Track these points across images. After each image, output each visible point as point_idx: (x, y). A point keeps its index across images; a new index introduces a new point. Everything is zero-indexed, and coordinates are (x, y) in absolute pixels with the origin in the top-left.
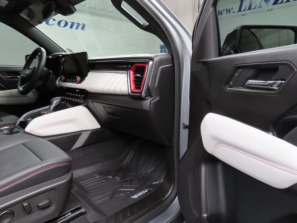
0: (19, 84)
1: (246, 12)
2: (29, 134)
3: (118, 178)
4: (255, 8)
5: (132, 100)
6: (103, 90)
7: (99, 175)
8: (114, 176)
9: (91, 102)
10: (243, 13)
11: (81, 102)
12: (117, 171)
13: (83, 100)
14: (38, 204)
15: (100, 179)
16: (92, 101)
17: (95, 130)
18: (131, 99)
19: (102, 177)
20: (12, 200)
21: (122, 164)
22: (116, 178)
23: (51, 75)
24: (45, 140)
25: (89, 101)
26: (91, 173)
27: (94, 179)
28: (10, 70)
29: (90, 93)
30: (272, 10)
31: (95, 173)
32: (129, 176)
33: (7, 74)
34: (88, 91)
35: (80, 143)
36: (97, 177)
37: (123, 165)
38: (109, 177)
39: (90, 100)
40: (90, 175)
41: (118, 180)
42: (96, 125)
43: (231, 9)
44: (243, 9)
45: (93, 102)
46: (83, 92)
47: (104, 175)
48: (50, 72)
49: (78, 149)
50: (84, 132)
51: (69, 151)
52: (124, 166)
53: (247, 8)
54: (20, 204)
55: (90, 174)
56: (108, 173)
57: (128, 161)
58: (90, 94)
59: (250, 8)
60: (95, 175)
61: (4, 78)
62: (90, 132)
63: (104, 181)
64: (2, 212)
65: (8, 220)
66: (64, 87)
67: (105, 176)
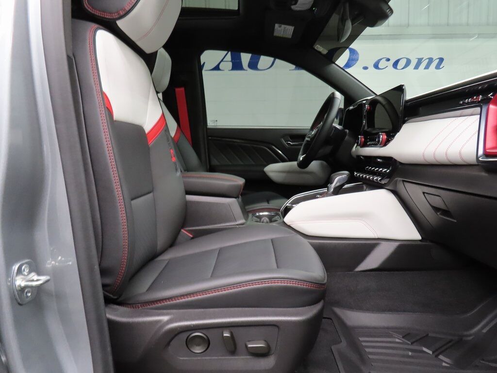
0: (301, 153)
2: (289, 227)
3: (446, 361)
5: (487, 175)
6: (424, 156)
7: (403, 337)
8: (437, 352)
9: (401, 183)
11: (383, 182)
12: (450, 344)
13: (388, 180)
14: (247, 343)
15: (401, 346)
16: (403, 181)
17: (409, 243)
18: (484, 174)
19: (408, 344)
20: (211, 318)
21: (466, 333)
22: (441, 357)
23: (347, 137)
24: (306, 241)
25: (397, 180)
26: (388, 328)
27: (390, 342)
28: (295, 132)
29: (401, 163)
31: (396, 329)
32: (476, 366)
33: (291, 138)
34: (395, 160)
35: (373, 261)
36: (397, 340)
37: (470, 335)
38: (425, 349)
39: (400, 179)
40: (385, 332)
41: (444, 364)
42: (411, 233)
45: (404, 183)
46: (389, 161)
47: (414, 340)
48: (346, 132)
49: (368, 273)
50: (383, 243)
51: (350, 272)
52: (471, 338)
54: (220, 330)
55: (384, 328)
56: (424, 340)
57: (484, 331)
58: (400, 166)
60: (395, 335)
61: (286, 144)
62: (397, 244)
63: (410, 353)
64: (193, 331)
65: (199, 350)
66: (362, 156)
67: (415, 343)
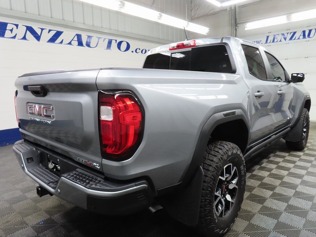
1: (271, 44)
4: (277, 42)
10: (269, 44)
30: (288, 43)
43: (260, 42)
44: (268, 42)
53: (272, 42)
59: (273, 41)
